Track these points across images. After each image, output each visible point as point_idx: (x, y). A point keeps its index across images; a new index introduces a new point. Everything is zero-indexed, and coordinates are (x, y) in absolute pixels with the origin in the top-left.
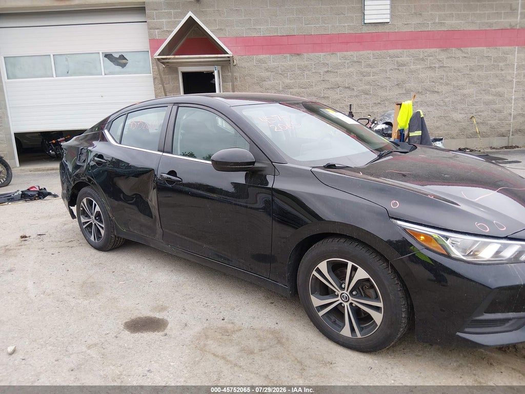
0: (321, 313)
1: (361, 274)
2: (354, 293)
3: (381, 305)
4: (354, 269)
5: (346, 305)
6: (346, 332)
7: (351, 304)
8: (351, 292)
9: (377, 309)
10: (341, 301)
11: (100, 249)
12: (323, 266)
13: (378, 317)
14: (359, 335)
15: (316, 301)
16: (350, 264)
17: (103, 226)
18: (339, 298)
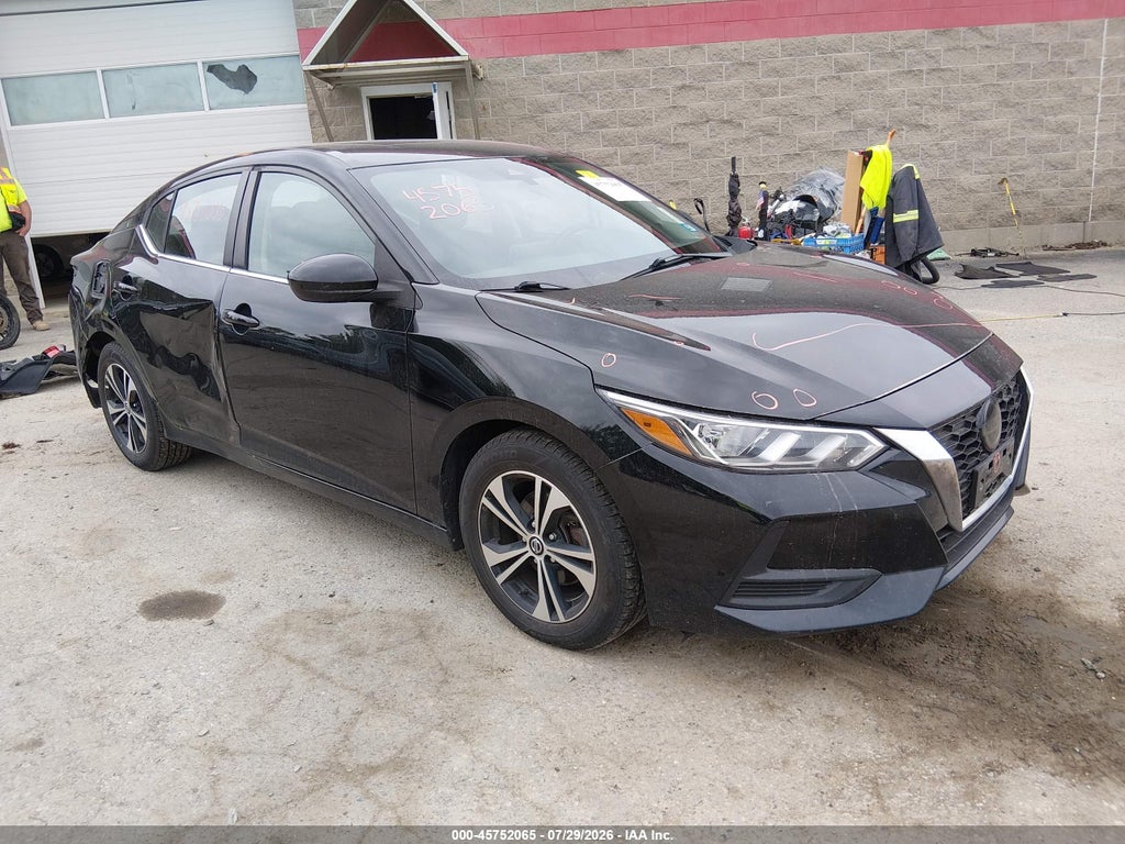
0: (501, 579)
1: (558, 499)
2: (552, 537)
3: (590, 556)
4: (546, 490)
5: (539, 560)
6: (541, 612)
7: (547, 558)
8: (546, 536)
9: (586, 564)
10: (530, 554)
11: (145, 466)
12: (496, 487)
13: (588, 580)
14: (562, 619)
15: (492, 556)
16: (539, 480)
17: (144, 420)
18: (527, 548)
